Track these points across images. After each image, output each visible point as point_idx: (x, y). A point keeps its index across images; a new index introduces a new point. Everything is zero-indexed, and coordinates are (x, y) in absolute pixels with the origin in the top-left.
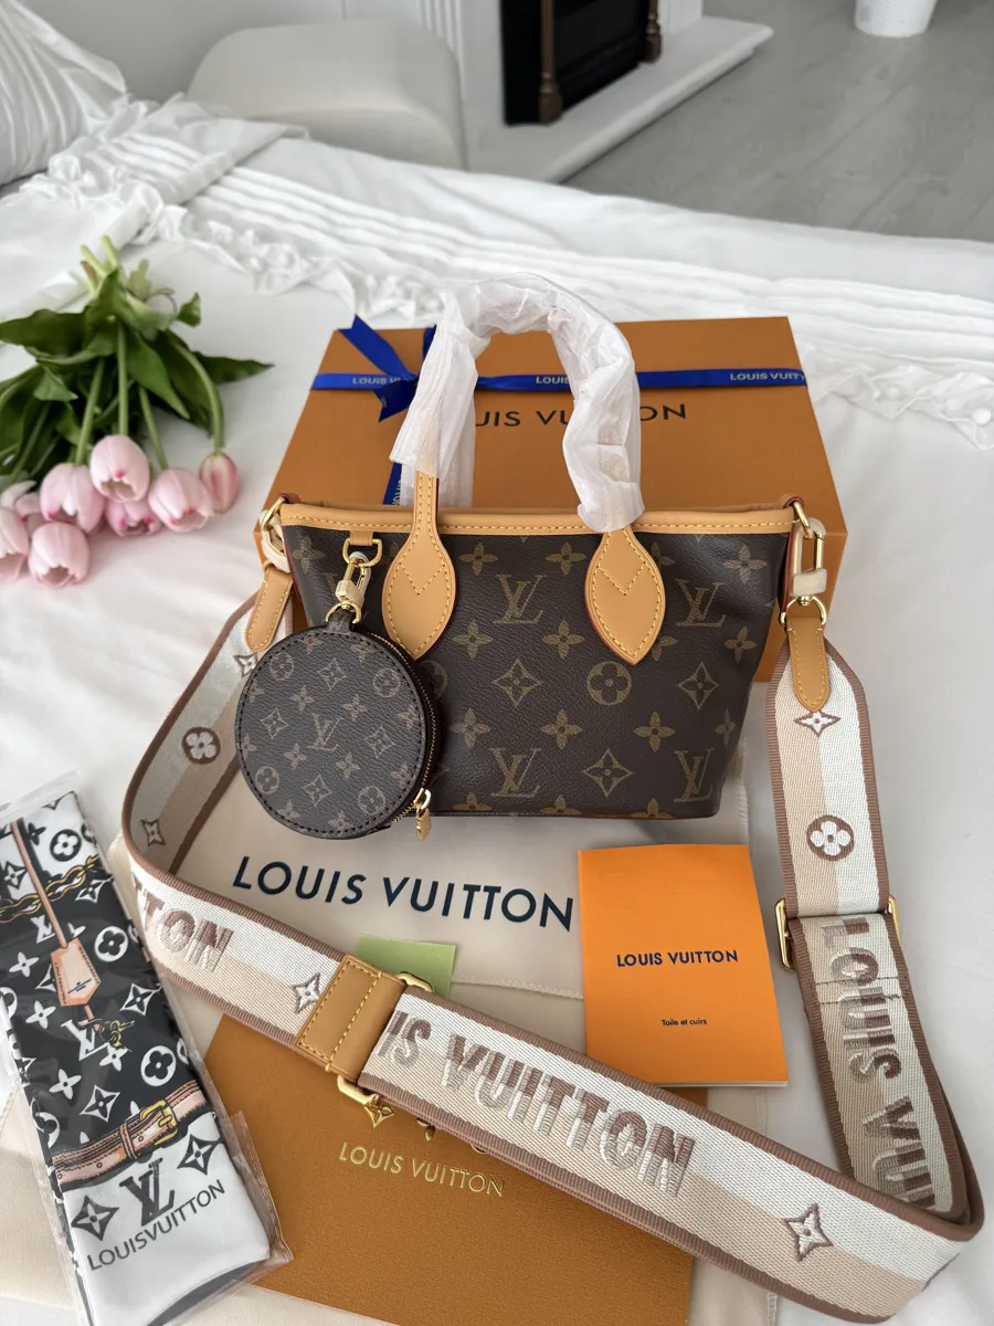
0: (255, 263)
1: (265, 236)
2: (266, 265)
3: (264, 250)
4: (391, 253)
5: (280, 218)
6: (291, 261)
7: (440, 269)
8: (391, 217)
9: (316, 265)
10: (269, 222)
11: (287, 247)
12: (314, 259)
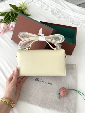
0: (42, 6)
1: (44, 4)
2: (43, 7)
3: (44, 5)
4: (56, 8)
5: (46, 2)
6: (46, 7)
7: (60, 11)
8: (57, 4)
9: (48, 8)
10: (45, 2)
11: (46, 5)
12: (48, 7)
